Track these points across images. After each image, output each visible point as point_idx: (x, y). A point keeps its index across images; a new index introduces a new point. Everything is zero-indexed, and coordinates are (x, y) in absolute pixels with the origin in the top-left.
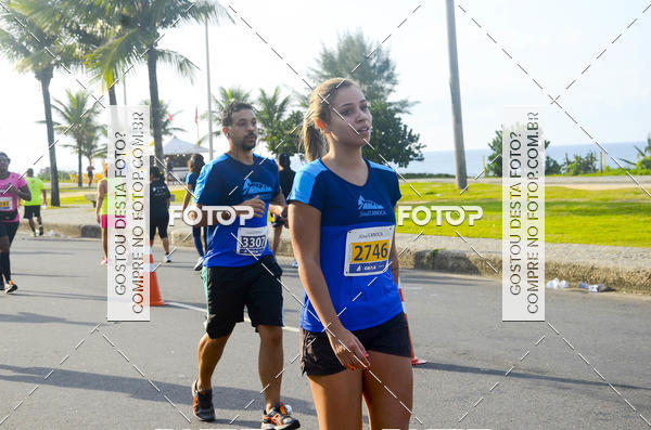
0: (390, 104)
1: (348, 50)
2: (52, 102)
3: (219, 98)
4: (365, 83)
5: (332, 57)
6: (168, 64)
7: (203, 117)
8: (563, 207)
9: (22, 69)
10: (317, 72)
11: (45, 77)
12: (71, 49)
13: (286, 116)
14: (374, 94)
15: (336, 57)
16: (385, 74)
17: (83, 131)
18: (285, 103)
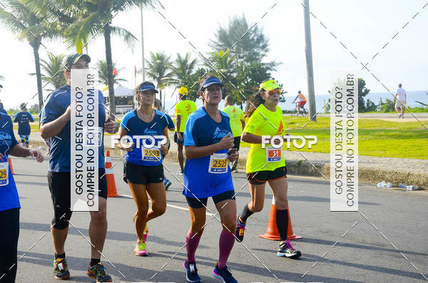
0: (263, 64)
1: (236, 28)
2: (41, 62)
3: (150, 60)
4: (247, 50)
5: (225, 32)
6: (118, 36)
7: (139, 72)
8: (383, 133)
9: (20, 39)
10: (215, 42)
11: (36, 44)
12: (54, 25)
13: (194, 71)
14: (253, 58)
15: (228, 32)
16: (261, 45)
17: (59, 81)
18: (193, 62)
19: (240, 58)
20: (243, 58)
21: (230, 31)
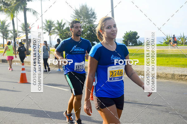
0: (95, 25)
1: (83, 9)
3: (45, 22)
4: (87, 19)
6: (30, 12)
7: (40, 28)
10: (74, 15)
13: (65, 28)
14: (90, 22)
15: (79, 11)
16: (93, 16)
17: (4, 32)
18: (64, 24)
19: (85, 22)
20: (86, 22)
21: (80, 11)
